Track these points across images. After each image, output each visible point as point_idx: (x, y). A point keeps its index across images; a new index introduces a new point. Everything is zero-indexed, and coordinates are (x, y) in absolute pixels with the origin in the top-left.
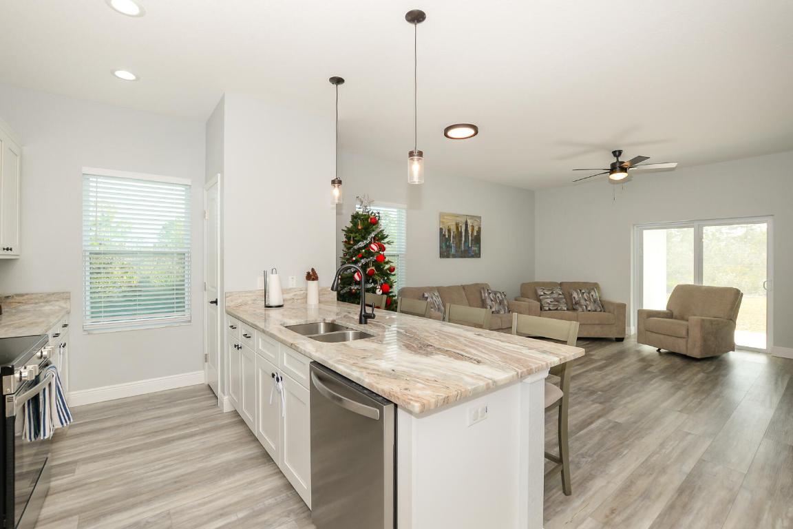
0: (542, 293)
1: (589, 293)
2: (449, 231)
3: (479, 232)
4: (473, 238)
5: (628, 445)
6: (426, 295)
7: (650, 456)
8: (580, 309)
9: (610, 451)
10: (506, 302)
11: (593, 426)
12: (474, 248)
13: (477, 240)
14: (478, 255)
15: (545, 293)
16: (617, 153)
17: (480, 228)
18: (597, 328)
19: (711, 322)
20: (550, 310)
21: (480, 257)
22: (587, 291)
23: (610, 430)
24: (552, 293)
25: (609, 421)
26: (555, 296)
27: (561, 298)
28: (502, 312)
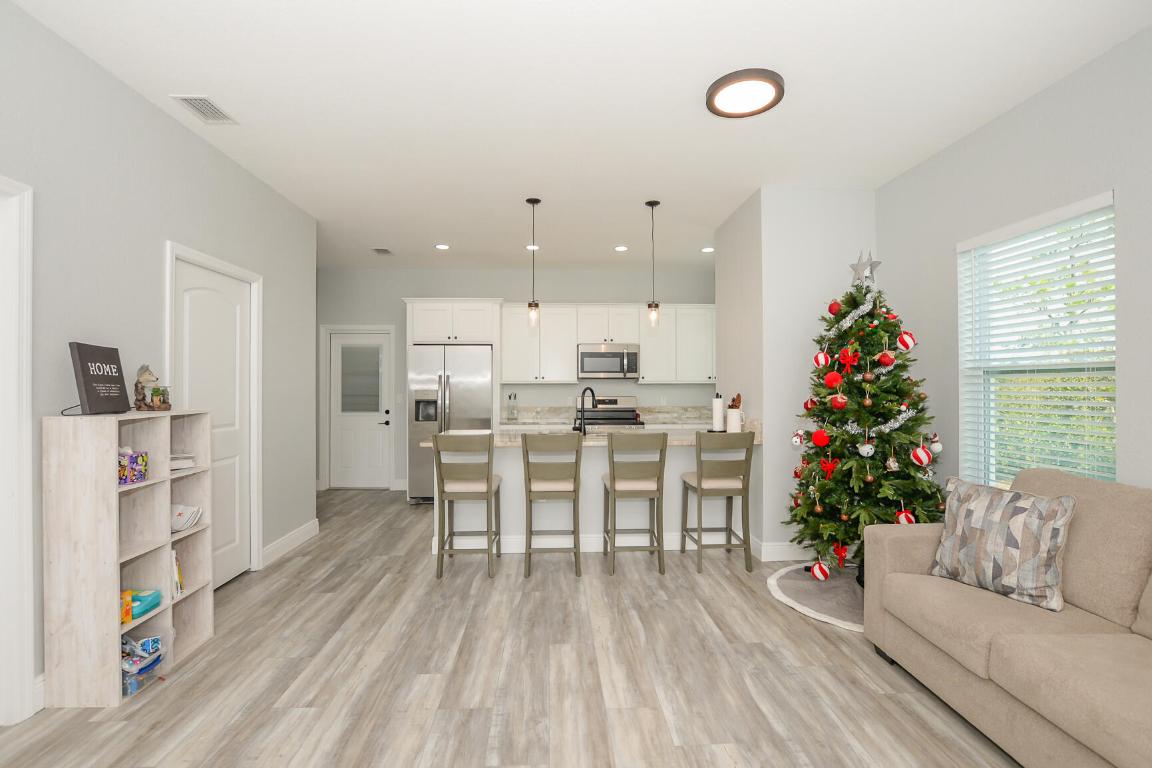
5: (402, 639)
7: (376, 634)
9: (420, 621)
11: (455, 649)
23: (430, 652)
25: (438, 670)
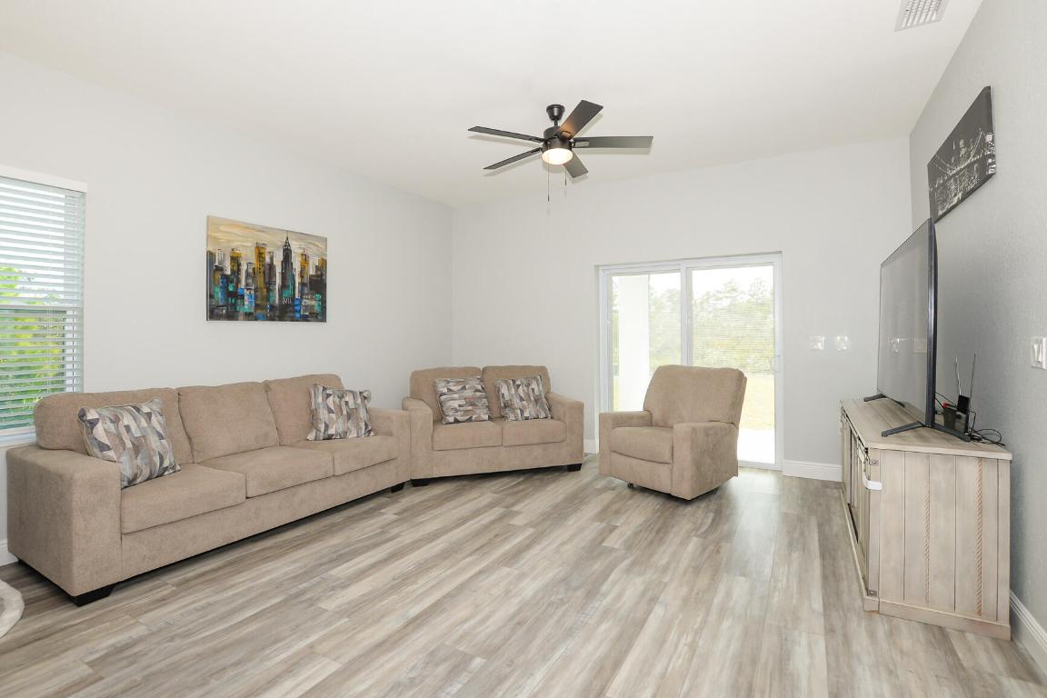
0: (445, 390)
1: (528, 385)
2: (235, 260)
3: (322, 268)
4: (306, 280)
6: (91, 415)
8: (512, 417)
10: (362, 414)
12: (306, 302)
13: (317, 284)
14: (319, 315)
15: (449, 390)
16: (556, 110)
17: (324, 263)
18: (538, 451)
19: (707, 432)
20: (457, 421)
21: (324, 319)
22: (525, 382)
24: (464, 388)
26: (469, 393)
27: (480, 398)
28: (353, 435)
